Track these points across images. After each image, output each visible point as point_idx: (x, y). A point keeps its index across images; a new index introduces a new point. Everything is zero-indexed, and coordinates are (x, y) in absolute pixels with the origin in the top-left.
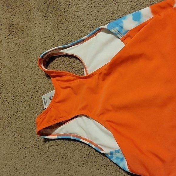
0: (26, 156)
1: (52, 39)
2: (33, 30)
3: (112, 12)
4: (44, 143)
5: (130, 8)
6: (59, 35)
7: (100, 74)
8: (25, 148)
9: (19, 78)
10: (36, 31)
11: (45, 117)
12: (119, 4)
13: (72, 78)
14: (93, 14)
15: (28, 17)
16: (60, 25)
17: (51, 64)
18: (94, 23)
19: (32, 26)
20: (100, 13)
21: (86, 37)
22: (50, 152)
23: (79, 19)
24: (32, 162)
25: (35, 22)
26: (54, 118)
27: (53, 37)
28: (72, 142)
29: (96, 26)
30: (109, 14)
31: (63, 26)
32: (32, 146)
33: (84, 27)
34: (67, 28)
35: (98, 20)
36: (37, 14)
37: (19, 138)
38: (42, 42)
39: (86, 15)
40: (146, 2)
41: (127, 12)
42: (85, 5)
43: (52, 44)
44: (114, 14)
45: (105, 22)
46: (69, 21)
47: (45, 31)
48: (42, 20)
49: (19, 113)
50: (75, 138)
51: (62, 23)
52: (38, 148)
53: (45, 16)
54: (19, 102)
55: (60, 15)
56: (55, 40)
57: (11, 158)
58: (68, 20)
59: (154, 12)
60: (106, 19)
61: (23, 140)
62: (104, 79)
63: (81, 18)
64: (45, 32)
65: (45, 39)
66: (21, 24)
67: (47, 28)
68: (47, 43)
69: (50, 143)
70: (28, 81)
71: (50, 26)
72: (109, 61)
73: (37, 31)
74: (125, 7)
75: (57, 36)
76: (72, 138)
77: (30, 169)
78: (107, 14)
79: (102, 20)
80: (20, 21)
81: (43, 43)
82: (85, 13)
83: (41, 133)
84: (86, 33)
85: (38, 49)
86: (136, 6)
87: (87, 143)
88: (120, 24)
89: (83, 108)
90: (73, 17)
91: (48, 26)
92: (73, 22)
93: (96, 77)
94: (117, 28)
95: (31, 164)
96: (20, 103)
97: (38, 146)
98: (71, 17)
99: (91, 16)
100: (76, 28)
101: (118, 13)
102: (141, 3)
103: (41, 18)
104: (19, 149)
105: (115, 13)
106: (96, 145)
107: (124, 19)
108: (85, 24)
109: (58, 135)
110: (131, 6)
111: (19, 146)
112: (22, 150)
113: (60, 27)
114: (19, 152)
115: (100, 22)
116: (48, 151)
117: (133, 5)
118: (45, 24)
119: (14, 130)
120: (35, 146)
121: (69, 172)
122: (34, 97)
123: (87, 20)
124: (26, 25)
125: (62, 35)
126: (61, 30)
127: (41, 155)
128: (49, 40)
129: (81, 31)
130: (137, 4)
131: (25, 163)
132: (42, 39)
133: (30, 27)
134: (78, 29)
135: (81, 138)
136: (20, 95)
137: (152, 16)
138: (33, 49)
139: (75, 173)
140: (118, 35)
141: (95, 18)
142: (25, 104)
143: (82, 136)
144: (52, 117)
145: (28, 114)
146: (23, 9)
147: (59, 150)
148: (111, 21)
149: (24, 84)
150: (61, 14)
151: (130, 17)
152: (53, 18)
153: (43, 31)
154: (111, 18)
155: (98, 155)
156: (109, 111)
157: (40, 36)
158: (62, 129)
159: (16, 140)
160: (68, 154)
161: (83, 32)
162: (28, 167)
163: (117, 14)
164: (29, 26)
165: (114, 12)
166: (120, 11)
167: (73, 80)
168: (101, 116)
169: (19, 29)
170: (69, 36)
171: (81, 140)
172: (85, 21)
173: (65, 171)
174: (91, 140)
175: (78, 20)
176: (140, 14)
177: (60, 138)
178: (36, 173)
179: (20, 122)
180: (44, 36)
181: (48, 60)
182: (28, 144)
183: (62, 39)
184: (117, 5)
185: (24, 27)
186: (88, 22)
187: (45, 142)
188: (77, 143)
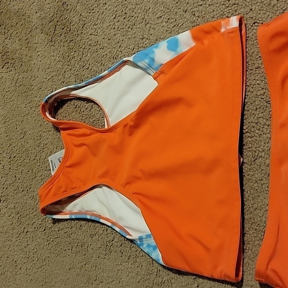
0: (28, 243)
1: (62, 74)
2: (35, 61)
3: (141, 37)
4: (52, 225)
5: (165, 32)
6: (70, 68)
7: (125, 126)
8: (27, 232)
9: (17, 130)
10: (39, 62)
11: (51, 188)
12: (150, 25)
13: (89, 132)
14: (117, 39)
15: (28, 41)
16: (72, 54)
17: (60, 111)
18: (118, 52)
19: (34, 54)
20: (126, 38)
21: (106, 72)
22: (61, 237)
23: (98, 46)
24: (37, 252)
25: (37, 50)
26: (62, 189)
27: (63, 72)
28: (90, 223)
29: (120, 56)
30: (138, 39)
31: (75, 55)
32: (36, 229)
33: (104, 57)
34: (81, 59)
35: (123, 48)
36: (40, 38)
37: (18, 218)
38: (48, 78)
39: (106, 40)
40: (186, 23)
41: (162, 37)
42: (105, 25)
43: (61, 81)
44: (144, 40)
45: (133, 50)
46: (84, 49)
47: (51, 62)
48: (47, 46)
49: (18, 181)
50: (93, 218)
51: (75, 52)
52: (44, 232)
53: (51, 40)
54: (18, 166)
55: (71, 39)
56: (66, 76)
57: (8, 247)
58: (83, 47)
59: (195, 38)
60: (133, 46)
61: (23, 220)
62: (131, 134)
63: (100, 45)
64: (51, 64)
65: (53, 74)
66: (18, 52)
67: (54, 58)
68: (54, 80)
69: (61, 225)
70: (30, 135)
71: (58, 56)
72: (135, 109)
73: (41, 63)
74: (158, 30)
75: (67, 70)
76: (88, 217)
77: (34, 262)
78: (135, 40)
79: (128, 47)
80: (18, 47)
81: (49, 80)
82: (106, 37)
83: (46, 211)
84: (107, 66)
85: (42, 89)
86: (173, 29)
87: (109, 224)
88: (151, 56)
89: (103, 175)
90: (89, 43)
91: (55, 56)
92: (90, 50)
93: (120, 130)
94: (147, 61)
95: (35, 256)
96: (19, 168)
97: (45, 230)
98: (86, 42)
99: (113, 42)
100: (94, 59)
101: (149, 38)
102: (180, 25)
103: (46, 43)
104: (18, 234)
105: (145, 38)
106: (121, 228)
107: (156, 47)
108: (105, 53)
109: (71, 214)
110: (166, 29)
111: (19, 229)
112: (23, 235)
113: (71, 57)
114: (19, 238)
115: (125, 51)
116: (58, 236)
117: (169, 26)
118: (51, 52)
119: (12, 206)
120: (40, 230)
121: (87, 266)
122: (38, 158)
123: (108, 48)
124: (25, 53)
125: (74, 69)
126: (73, 62)
127: (48, 242)
128: (57, 76)
129: (100, 64)
130: (175, 26)
131: (28, 254)
132: (48, 75)
133: (30, 57)
134: (96, 61)
135: (101, 217)
136: (19, 155)
137: (193, 44)
138: (36, 88)
139: (94, 268)
140: (149, 71)
141: (119, 44)
142: (26, 168)
143: (102, 215)
144: (60, 188)
145: (31, 183)
146: (20, 30)
147: (73, 234)
148: (140, 50)
149: (24, 139)
150: (74, 39)
151: (164, 44)
152: (62, 44)
153: (49, 62)
154: (140, 45)
155: (125, 242)
156: (138, 178)
157: (44, 70)
158: (75, 205)
159: (15, 221)
160: (85, 240)
161: (103, 64)
162: (31, 260)
163: (148, 40)
164: (29, 55)
165: (144, 36)
166: (153, 35)
167: (90, 135)
168: (128, 186)
169: (16, 60)
170: (85, 70)
171: (102, 221)
172: (105, 49)
173: (82, 264)
174: (114, 221)
175: (96, 47)
176: (177, 41)
177: (73, 217)
178: (42, 268)
179: (20, 195)
180: (50, 70)
181: (55, 105)
182: (30, 226)
183: (75, 74)
184: (148, 26)
185: (23, 56)
186: (110, 50)
187: (54, 223)
188: (97, 225)
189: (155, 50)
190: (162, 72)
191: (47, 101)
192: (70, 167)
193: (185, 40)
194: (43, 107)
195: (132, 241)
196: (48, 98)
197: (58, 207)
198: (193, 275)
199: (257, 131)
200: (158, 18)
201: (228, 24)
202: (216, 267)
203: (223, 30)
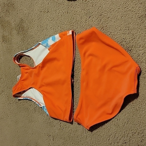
0: (11, 107)
1: (21, 46)
4: (18, 101)
5: (52, 33)
7: (40, 67)
8: (11, 104)
9: (8, 66)
11: (16, 88)
12: (48, 30)
13: (29, 68)
14: (38, 34)
15: (11, 33)
17: (21, 60)
20: (41, 34)
21: (34, 47)
22: (21, 106)
25: (14, 36)
26: (20, 89)
28: (30, 101)
32: (13, 102)
33: (34, 41)
34: (27, 41)
36: (15, 32)
38: (17, 47)
42: (35, 29)
43: (21, 49)
44: (46, 36)
46: (28, 37)
48: (17, 35)
49: (8, 85)
50: (30, 99)
51: (25, 38)
53: (18, 33)
54: (8, 79)
55: (24, 33)
56: (23, 47)
57: (5, 109)
59: (60, 36)
60: (43, 37)
61: (9, 99)
62: (42, 69)
64: (18, 42)
65: (19, 46)
66: (8, 37)
67: (19, 40)
68: (19, 48)
69: (21, 101)
70: (12, 68)
73: (15, 41)
75: (23, 45)
76: (28, 99)
77: (13, 114)
79: (41, 38)
80: (8, 35)
82: (35, 34)
83: (15, 96)
87: (35, 101)
88: (47, 42)
89: (33, 84)
90: (30, 35)
92: (30, 38)
93: (38, 68)
94: (46, 44)
95: (13, 112)
97: (16, 103)
99: (37, 36)
100: (31, 41)
106: (38, 103)
107: (49, 39)
108: (35, 39)
109: (24, 97)
111: (8, 102)
112: (9, 104)
113: (24, 40)
114: (8, 106)
117: (54, 31)
118: (18, 37)
119: (6, 94)
121: (29, 116)
122: (14, 77)
124: (10, 37)
126: (25, 41)
127: (17, 107)
129: (33, 43)
131: (11, 111)
133: (12, 39)
135: (32, 99)
136: (8, 75)
137: (60, 39)
138: (13, 51)
140: (47, 47)
141: (39, 37)
142: (10, 80)
143: (33, 98)
144: (19, 88)
145: (12, 86)
146: (8, 28)
147: (24, 105)
148: (45, 39)
149: (9, 69)
151: (51, 38)
152: (21, 35)
156: (44, 86)
157: (16, 44)
158: (25, 94)
159: (7, 99)
165: (46, 34)
166: (49, 34)
167: (29, 69)
168: (40, 88)
169: (7, 39)
170: (28, 45)
171: (32, 100)
173: (27, 115)
174: (36, 100)
175: (32, 37)
176: (55, 37)
177: (24, 99)
178: (15, 116)
179: (8, 90)
180: (18, 44)
181: (19, 57)
183: (25, 46)
187: (19, 101)
189: (48, 40)
190: (50, 48)
191: (15, 56)
192: (22, 80)
193: (57, 37)
194: (14, 58)
195: (41, 107)
196: (16, 55)
197: (20, 95)
198: (59, 120)
199: (78, 71)
200: (50, 28)
201: (69, 33)
202: (64, 117)
203: (68, 35)
